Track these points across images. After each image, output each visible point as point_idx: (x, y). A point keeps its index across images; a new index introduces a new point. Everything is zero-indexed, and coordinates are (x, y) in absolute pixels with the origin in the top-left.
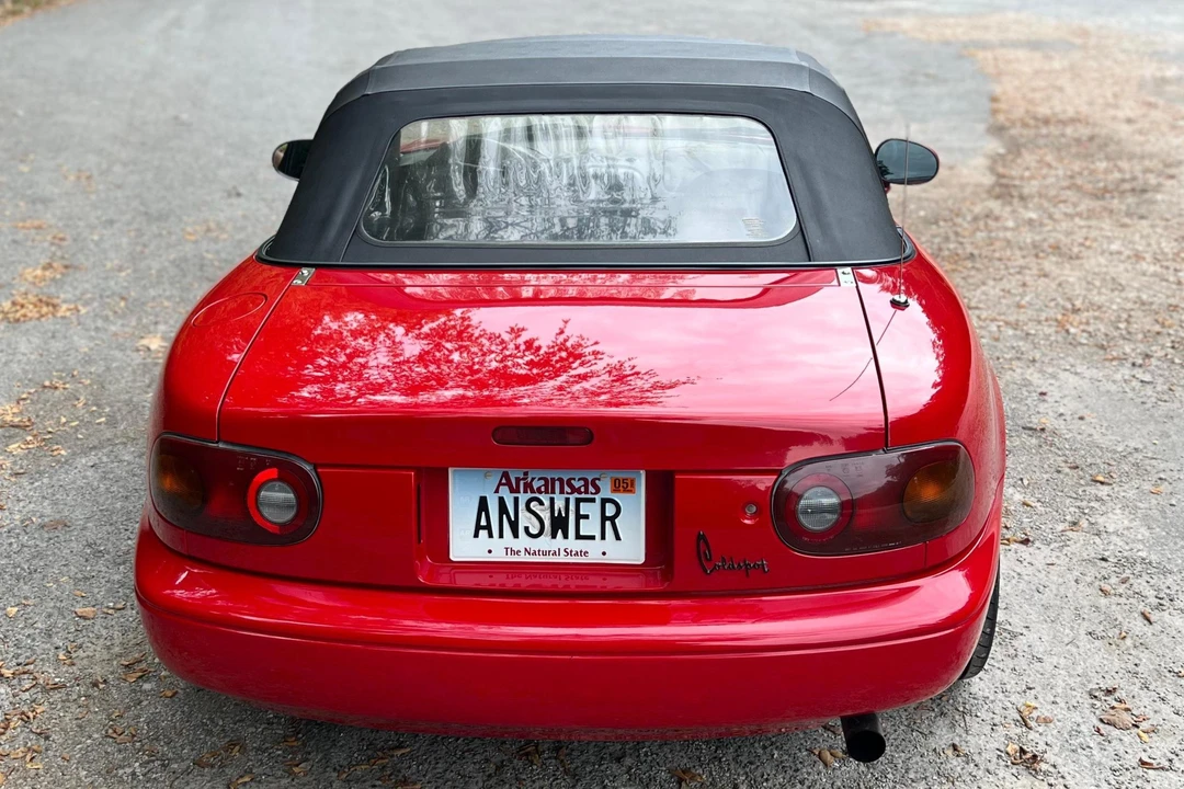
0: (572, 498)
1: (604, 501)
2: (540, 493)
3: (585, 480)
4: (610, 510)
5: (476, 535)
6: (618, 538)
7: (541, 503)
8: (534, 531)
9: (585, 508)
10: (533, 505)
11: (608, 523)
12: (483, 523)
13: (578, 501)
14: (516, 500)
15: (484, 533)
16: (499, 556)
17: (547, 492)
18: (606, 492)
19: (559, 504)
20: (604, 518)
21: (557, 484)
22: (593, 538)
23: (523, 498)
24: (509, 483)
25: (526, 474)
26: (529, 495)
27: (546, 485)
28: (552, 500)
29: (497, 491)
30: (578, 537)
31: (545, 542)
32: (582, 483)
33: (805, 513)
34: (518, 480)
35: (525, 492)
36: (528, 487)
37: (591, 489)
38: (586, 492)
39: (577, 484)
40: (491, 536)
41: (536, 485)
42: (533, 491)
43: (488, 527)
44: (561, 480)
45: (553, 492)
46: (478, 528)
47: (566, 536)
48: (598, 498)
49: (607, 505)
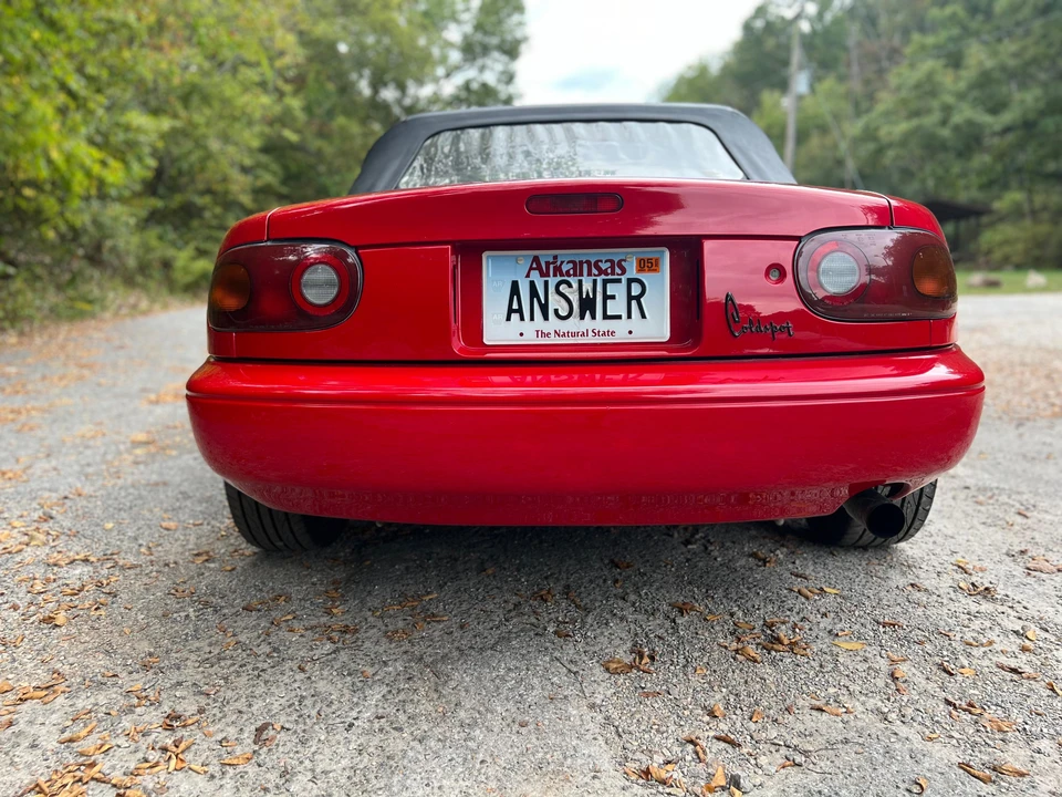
0: (599, 280)
1: (630, 281)
2: (569, 275)
3: (612, 261)
4: (636, 289)
5: (508, 319)
6: (644, 317)
7: (570, 286)
8: (563, 313)
9: (611, 289)
10: (563, 288)
11: (634, 303)
12: (515, 306)
13: (605, 282)
14: (546, 283)
15: (515, 317)
16: (530, 338)
17: (575, 275)
18: (632, 272)
19: (587, 286)
20: (630, 298)
21: (585, 266)
22: (619, 317)
23: (553, 281)
24: (539, 268)
25: (555, 257)
26: (559, 278)
27: (574, 268)
28: (580, 282)
29: (528, 276)
30: (606, 317)
31: (573, 324)
32: (609, 264)
34: (548, 264)
35: (555, 275)
36: (558, 271)
37: (618, 270)
38: (613, 273)
39: (604, 266)
40: (522, 319)
41: (565, 268)
42: (562, 275)
43: (520, 311)
44: (588, 262)
45: (581, 275)
46: (511, 311)
47: (593, 317)
48: (624, 278)
49: (633, 285)
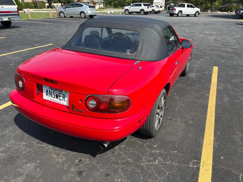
1: (63, 94)
4: (64, 96)
5: (46, 96)
6: (65, 101)
7: (55, 93)
8: (54, 97)
9: (61, 95)
10: (54, 92)
12: (47, 94)
13: (60, 93)
14: (51, 91)
15: (47, 95)
16: (49, 100)
18: (64, 93)
19: (57, 93)
20: (63, 97)
21: (57, 90)
22: (61, 100)
24: (50, 88)
25: (53, 87)
27: (55, 89)
28: (56, 92)
29: (49, 89)
30: (60, 99)
31: (55, 99)
33: (90, 104)
36: (53, 89)
37: (62, 92)
38: (61, 92)
39: (60, 90)
43: (48, 95)
46: (46, 94)
47: (58, 99)
48: (62, 93)
49: (64, 95)
